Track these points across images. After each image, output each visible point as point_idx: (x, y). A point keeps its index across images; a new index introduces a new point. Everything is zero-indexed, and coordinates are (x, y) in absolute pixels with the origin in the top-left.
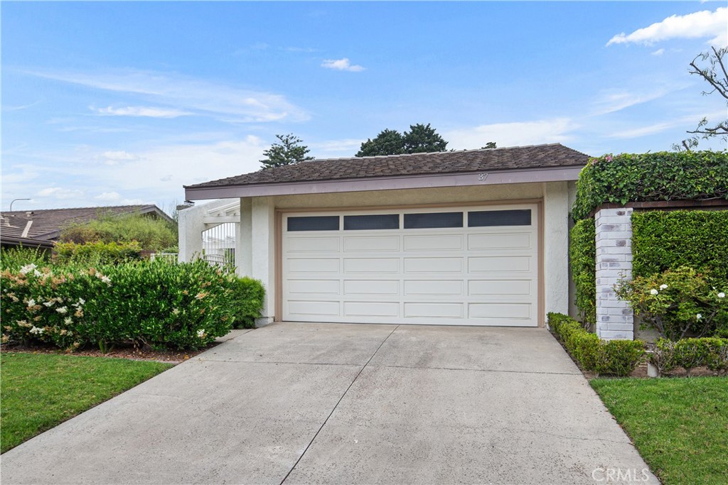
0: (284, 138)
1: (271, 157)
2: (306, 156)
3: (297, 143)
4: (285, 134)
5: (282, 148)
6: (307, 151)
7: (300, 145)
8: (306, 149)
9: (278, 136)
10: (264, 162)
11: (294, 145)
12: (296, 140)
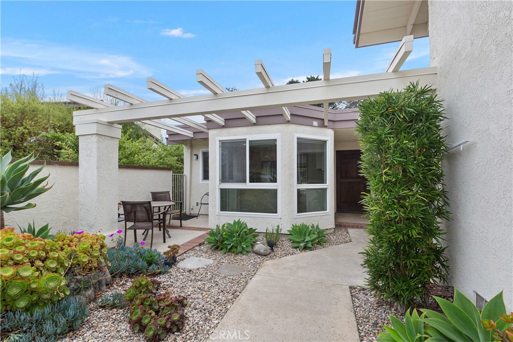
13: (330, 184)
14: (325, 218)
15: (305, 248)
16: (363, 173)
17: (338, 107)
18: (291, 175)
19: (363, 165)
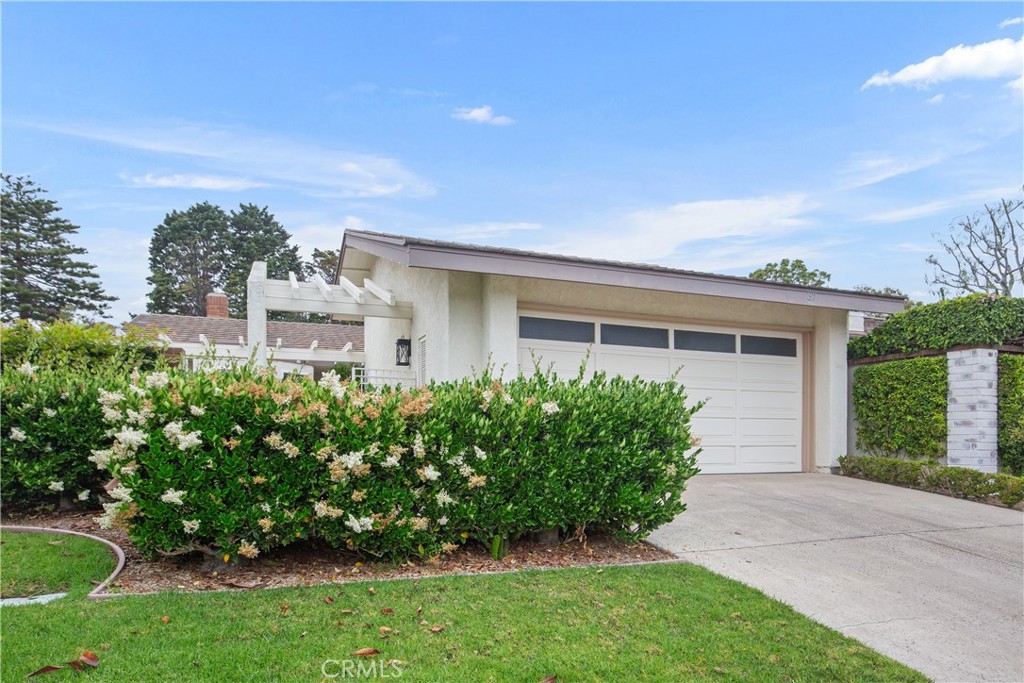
0: (14, 180)
2: (52, 216)
4: (15, 174)
5: (8, 195)
6: (57, 209)
7: (41, 196)
8: (54, 205)
11: (32, 196)
12: (35, 188)
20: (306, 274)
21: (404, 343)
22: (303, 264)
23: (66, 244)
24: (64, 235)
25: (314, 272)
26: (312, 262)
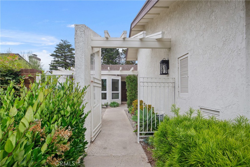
0: (64, 41)
1: (59, 47)
2: (71, 47)
3: (68, 43)
4: (64, 40)
5: (63, 44)
6: (71, 46)
7: (69, 44)
8: (71, 45)
9: (61, 40)
10: (57, 48)
11: (67, 44)
12: (68, 42)
13: (120, 91)
14: (119, 101)
15: (115, 107)
16: (126, 88)
17: (121, 57)
18: (110, 89)
19: (127, 87)
20: (120, 55)
21: (166, 63)
22: (120, 53)
23: (73, 53)
24: (72, 51)
25: (122, 55)
26: (122, 52)
